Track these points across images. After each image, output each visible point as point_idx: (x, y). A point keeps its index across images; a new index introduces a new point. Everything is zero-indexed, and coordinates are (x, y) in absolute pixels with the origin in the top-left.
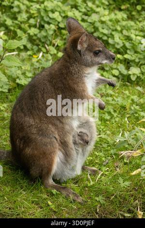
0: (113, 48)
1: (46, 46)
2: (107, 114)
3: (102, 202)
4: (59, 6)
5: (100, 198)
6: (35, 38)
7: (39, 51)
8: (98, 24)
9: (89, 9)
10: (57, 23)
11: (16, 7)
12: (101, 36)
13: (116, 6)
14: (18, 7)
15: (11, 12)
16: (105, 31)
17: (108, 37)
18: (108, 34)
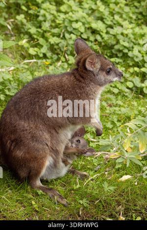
0: (132, 61)
1: (66, 55)
2: (109, 123)
3: (85, 205)
4: (84, 18)
5: (84, 202)
6: (56, 47)
7: (58, 60)
8: (120, 37)
9: (115, 22)
10: (79, 34)
11: (42, 16)
12: (121, 49)
13: (144, 21)
14: (44, 16)
15: (37, 21)
16: (126, 44)
17: (129, 51)
18: (130, 47)
